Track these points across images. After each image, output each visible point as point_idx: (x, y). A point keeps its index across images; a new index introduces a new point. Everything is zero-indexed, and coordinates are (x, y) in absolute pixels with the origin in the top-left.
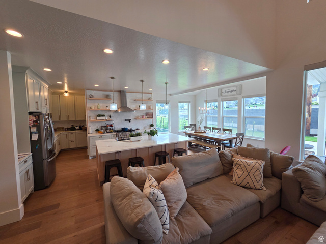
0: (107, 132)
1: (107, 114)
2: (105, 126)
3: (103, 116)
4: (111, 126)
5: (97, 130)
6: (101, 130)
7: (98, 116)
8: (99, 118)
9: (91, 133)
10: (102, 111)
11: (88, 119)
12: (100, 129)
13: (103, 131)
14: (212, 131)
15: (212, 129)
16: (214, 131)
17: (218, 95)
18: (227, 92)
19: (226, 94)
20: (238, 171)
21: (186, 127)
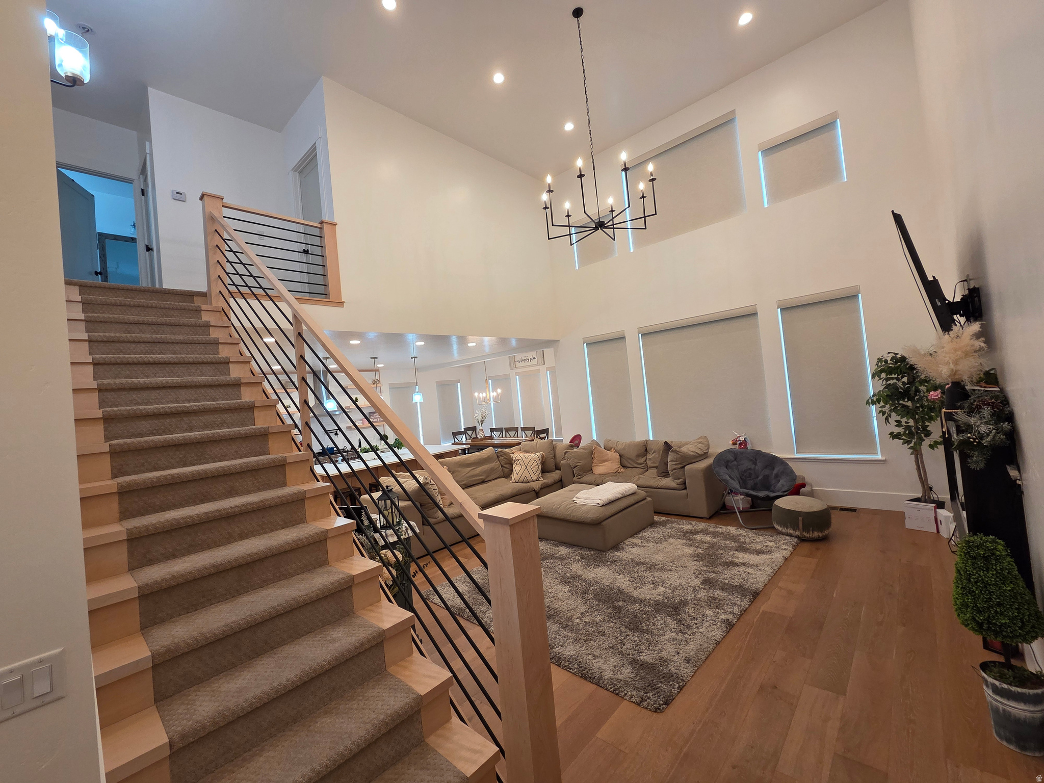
14: (504, 436)
15: (504, 432)
16: (508, 435)
17: (510, 366)
18: (524, 360)
19: (523, 364)
20: (516, 468)
21: (455, 434)
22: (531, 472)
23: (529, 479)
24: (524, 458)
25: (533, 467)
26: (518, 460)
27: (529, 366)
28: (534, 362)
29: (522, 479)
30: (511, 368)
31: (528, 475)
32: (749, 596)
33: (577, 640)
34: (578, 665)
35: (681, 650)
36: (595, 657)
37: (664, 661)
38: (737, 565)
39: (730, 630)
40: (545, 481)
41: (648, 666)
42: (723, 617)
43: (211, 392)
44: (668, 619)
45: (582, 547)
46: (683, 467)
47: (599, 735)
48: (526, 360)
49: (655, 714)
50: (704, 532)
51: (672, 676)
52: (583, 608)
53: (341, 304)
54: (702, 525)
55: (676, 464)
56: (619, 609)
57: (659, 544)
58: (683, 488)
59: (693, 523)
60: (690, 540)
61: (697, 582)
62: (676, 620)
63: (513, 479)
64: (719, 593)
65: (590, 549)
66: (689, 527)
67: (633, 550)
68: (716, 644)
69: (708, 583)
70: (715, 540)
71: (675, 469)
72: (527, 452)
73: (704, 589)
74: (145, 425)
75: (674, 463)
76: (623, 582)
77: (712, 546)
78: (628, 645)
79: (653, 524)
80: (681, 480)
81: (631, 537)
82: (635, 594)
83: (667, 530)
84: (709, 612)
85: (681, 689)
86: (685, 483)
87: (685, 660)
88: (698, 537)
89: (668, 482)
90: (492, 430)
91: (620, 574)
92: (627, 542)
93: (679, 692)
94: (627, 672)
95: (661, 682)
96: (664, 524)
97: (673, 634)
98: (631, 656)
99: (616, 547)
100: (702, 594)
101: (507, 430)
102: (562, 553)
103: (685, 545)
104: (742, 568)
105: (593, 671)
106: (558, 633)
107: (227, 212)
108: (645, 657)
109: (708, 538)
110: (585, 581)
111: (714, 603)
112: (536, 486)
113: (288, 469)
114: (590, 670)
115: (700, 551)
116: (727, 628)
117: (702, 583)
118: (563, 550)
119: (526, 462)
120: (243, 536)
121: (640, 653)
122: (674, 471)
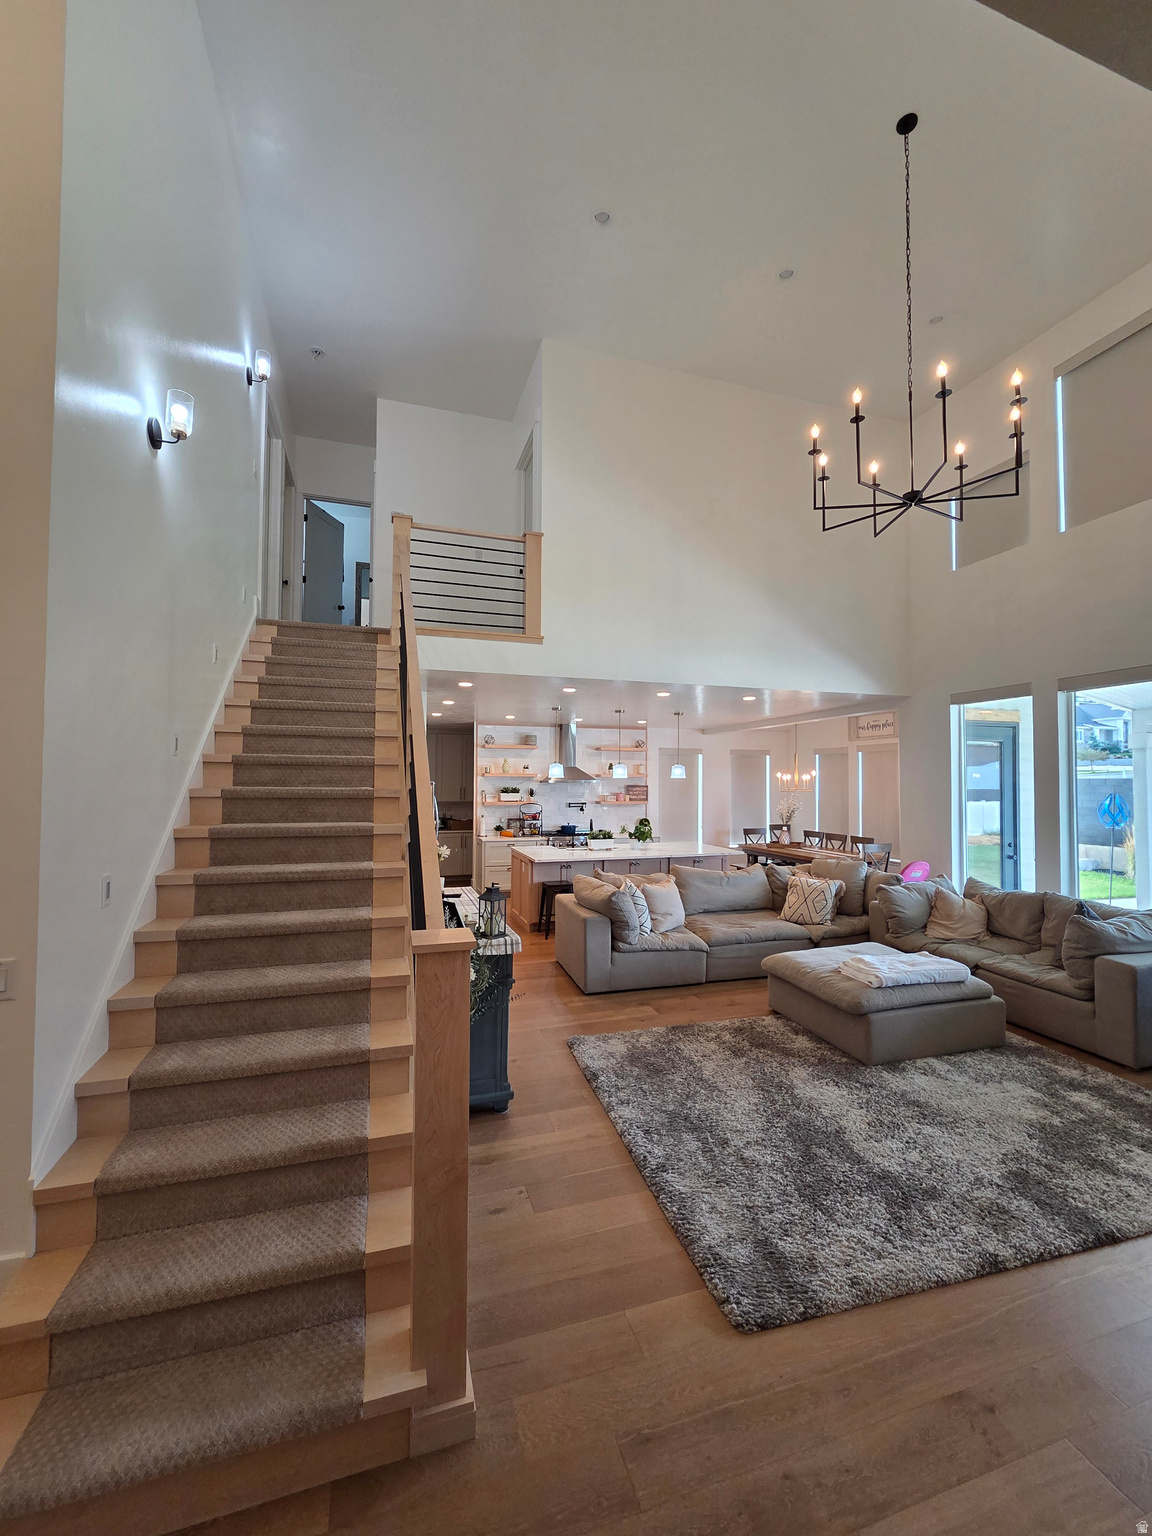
0: (524, 834)
1: (524, 787)
2: (520, 819)
3: (516, 791)
4: (534, 817)
5: (498, 828)
6: (509, 827)
7: (503, 792)
8: (505, 797)
9: (483, 834)
10: (513, 778)
11: (477, 799)
12: (504, 826)
13: (512, 831)
14: (824, 846)
15: (824, 840)
16: (830, 846)
17: (850, 736)
18: (872, 727)
19: (870, 732)
20: (791, 898)
21: (747, 832)
22: (812, 909)
23: (807, 919)
24: (805, 886)
25: (818, 902)
26: (796, 886)
27: (880, 737)
28: (889, 730)
29: (795, 918)
30: (850, 738)
31: (806, 913)
32: (1086, 1234)
33: (706, 1175)
34: (679, 1209)
35: (857, 1261)
36: (713, 1209)
37: (812, 1265)
38: (1116, 1173)
39: (989, 1274)
40: (833, 927)
41: (780, 1258)
42: (990, 1246)
43: (345, 745)
44: (881, 1208)
45: (833, 1047)
46: (1093, 957)
47: (628, 1313)
48: (876, 726)
49: (734, 1331)
50: (1099, 1091)
51: (806, 1292)
52: (753, 1136)
53: (539, 640)
54: (1106, 1078)
55: (1076, 949)
56: (809, 1158)
57: (980, 1085)
58: (1086, 998)
59: (1090, 1068)
60: (1052, 1095)
61: (995, 1174)
62: (891, 1214)
63: (782, 914)
64: (1022, 1205)
65: (844, 1054)
66: (1075, 1074)
67: (917, 1081)
68: (937, 1283)
69: (1020, 1181)
70: (1109, 1113)
71: (1072, 957)
72: (818, 876)
73: (998, 1186)
74: (268, 774)
75: (1073, 945)
76: (855, 1122)
77: (1092, 1121)
78: (778, 1216)
79: (997, 1047)
80: (1083, 981)
81: (937, 1056)
82: (858, 1147)
83: (1017, 1065)
84: (970, 1230)
85: (804, 1320)
86: (1091, 989)
87: (851, 1279)
88: (1076, 1097)
89: (1058, 977)
90: (808, 834)
91: (862, 1108)
92: (920, 1063)
93: (797, 1322)
94: (741, 1253)
95: (780, 1291)
96: (1021, 1053)
97: (867, 1232)
98: (766, 1233)
99: (894, 1064)
100: (988, 1194)
101: (830, 837)
102: (796, 1046)
103: (1035, 1102)
104: (1125, 1182)
105: (692, 1227)
106: (691, 1154)
107: (415, 534)
108: (787, 1246)
109: (1095, 1105)
110: (793, 1097)
111: (996, 1217)
112: (816, 932)
113: (376, 841)
114: (689, 1223)
115: (1056, 1121)
116: (983, 1267)
117: (1002, 1177)
118: (802, 1042)
119: (808, 891)
120: (301, 907)
121: (786, 1235)
122: (1071, 961)
